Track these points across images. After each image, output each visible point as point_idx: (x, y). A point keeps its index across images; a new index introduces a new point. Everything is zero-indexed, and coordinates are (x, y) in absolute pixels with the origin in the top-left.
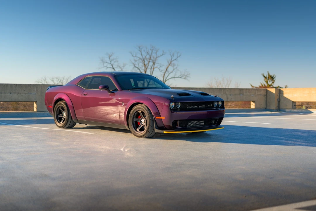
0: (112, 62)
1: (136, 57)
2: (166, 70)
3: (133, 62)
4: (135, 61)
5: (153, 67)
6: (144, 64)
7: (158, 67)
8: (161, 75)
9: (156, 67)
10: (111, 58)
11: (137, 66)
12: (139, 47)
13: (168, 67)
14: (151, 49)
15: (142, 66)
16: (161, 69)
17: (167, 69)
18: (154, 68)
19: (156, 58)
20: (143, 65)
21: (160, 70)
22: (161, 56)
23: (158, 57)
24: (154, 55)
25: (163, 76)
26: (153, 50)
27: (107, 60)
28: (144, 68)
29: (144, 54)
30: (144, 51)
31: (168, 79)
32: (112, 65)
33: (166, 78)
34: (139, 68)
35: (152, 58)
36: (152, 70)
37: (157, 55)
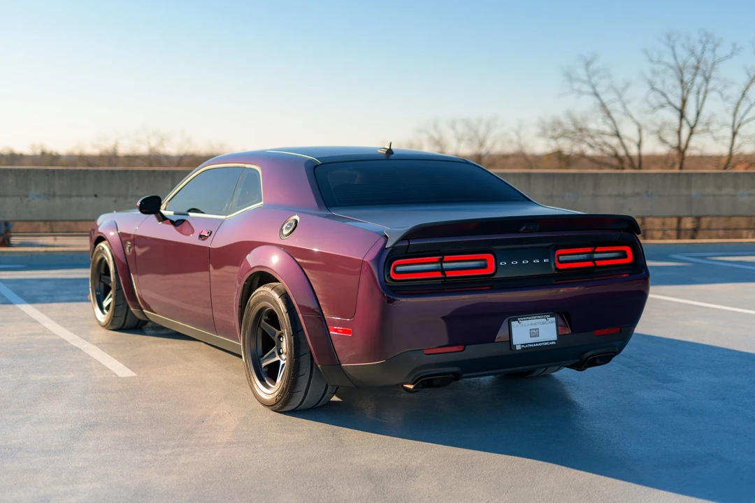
0: (595, 79)
1: (659, 62)
2: (740, 95)
3: (649, 75)
4: (654, 73)
5: (703, 90)
6: (682, 81)
7: (719, 88)
8: (727, 110)
9: (713, 89)
10: (592, 68)
11: (659, 86)
12: (669, 37)
13: (747, 88)
14: (700, 41)
15: (674, 87)
16: (727, 92)
17: (744, 94)
18: (706, 92)
19: (714, 64)
20: (677, 83)
21: (722, 95)
22: (728, 57)
23: (720, 60)
24: (708, 55)
25: (731, 111)
26: (707, 42)
27: (581, 72)
28: (679, 91)
29: (682, 54)
30: (683, 46)
31: (748, 121)
32: (593, 87)
33: (742, 118)
34: (665, 91)
35: (702, 66)
36: (701, 97)
37: (715, 55)
